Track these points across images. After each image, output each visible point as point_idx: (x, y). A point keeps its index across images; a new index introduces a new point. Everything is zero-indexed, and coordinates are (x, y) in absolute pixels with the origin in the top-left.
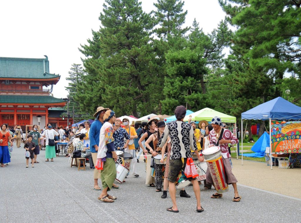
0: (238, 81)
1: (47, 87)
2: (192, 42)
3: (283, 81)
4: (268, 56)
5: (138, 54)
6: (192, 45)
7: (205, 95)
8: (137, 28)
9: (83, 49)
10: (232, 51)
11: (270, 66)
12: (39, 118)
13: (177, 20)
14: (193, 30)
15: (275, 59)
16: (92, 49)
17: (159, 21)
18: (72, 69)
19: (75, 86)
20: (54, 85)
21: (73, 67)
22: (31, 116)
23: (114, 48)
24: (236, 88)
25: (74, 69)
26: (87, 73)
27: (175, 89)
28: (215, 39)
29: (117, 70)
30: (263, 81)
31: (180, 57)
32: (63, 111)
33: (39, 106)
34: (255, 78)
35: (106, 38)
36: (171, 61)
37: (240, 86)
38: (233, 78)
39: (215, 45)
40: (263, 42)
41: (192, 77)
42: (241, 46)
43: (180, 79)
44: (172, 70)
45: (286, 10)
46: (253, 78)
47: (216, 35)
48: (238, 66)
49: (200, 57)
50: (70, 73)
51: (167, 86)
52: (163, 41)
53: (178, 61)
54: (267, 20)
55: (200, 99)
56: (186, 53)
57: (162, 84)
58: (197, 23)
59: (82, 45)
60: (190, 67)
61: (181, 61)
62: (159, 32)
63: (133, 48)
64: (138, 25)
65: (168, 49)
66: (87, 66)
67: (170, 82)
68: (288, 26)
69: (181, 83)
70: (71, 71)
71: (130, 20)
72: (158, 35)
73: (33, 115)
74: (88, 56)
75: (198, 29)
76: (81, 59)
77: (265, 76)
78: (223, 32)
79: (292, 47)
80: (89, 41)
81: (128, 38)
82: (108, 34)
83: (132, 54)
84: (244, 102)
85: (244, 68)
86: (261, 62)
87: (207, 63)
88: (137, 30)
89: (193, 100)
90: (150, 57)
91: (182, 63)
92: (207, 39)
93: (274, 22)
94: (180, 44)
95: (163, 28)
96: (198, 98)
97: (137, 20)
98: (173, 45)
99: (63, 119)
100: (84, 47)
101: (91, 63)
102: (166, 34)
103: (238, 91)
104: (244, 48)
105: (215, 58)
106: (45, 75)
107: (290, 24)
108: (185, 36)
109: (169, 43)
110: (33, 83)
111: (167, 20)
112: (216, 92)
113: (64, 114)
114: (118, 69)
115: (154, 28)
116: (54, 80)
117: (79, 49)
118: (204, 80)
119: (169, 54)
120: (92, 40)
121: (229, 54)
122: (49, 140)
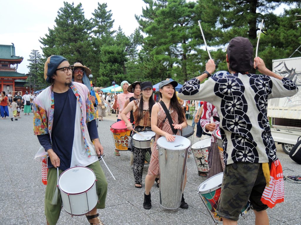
0: (146, 68)
1: (13, 65)
2: (117, 40)
3: (173, 69)
4: (164, 53)
5: (82, 47)
6: (117, 42)
7: (126, 75)
8: (81, 29)
9: (42, 41)
10: (143, 48)
11: (165, 60)
12: (8, 87)
13: (108, 25)
14: (118, 33)
15: (168, 56)
16: (49, 41)
17: (96, 25)
18: (32, 53)
19: (34, 65)
20: (19, 64)
21: (33, 52)
22: (2, 86)
23: (65, 42)
24: (146, 72)
25: (33, 53)
26: (45, 57)
27: (107, 71)
28: (132, 40)
29: (67, 56)
30: (161, 68)
31: (110, 50)
32: (25, 83)
33: (8, 79)
34: (157, 66)
35: (60, 34)
36: (104, 53)
37: (148, 71)
38: (143, 65)
39: (132, 44)
40: (162, 45)
41: (118, 63)
42: (148, 46)
43: (110, 64)
44: (105, 59)
45: (175, 26)
46: (155, 66)
47: (133, 37)
48: (146, 58)
49: (123, 51)
50: (30, 56)
51: (102, 69)
52: (99, 38)
53: (109, 53)
54: (164, 32)
55: (123, 78)
56: (114, 48)
57: (98, 66)
58: (121, 29)
59: (41, 38)
60: (117, 57)
61: (111, 53)
62: (96, 32)
63: (79, 43)
64: (82, 27)
65: (102, 44)
66: (45, 52)
67: (103, 66)
68: (176, 37)
69: (111, 67)
70: (31, 55)
71: (76, 23)
72: (95, 34)
73: (4, 85)
74: (45, 45)
75: (121, 32)
76: (41, 47)
77: (163, 66)
78: (137, 36)
79: (178, 49)
80: (47, 35)
81: (75, 35)
82: (61, 32)
83: (78, 46)
84: (150, 81)
85: (150, 59)
86: (160, 57)
87: (127, 55)
88: (81, 30)
89: (118, 78)
90: (90, 49)
91: (112, 54)
92: (128, 40)
93: (168, 34)
94: (110, 41)
95: (98, 30)
96: (122, 77)
97: (81, 24)
98: (105, 42)
99: (27, 88)
100: (43, 39)
101: (49, 51)
102: (100, 34)
103: (147, 74)
104: (150, 48)
105: (132, 52)
106: (12, 57)
107: (177, 36)
108: (113, 36)
109: (102, 40)
110: (3, 63)
111: (101, 24)
112: (132, 73)
113: (26, 84)
114: (68, 55)
115: (93, 30)
116: (19, 61)
117: (39, 41)
118: (126, 66)
119: (103, 48)
120: (48, 35)
121: (141, 50)
122: (27, 101)
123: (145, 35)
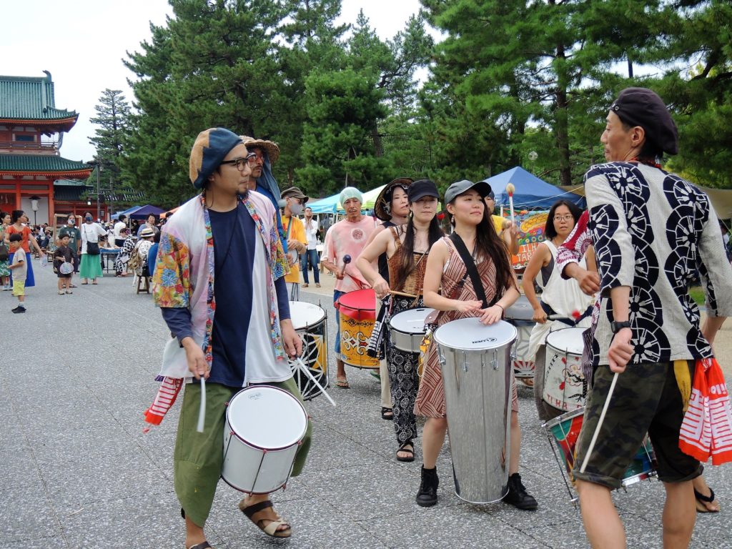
0: (444, 135)
1: (50, 136)
2: (355, 54)
3: (526, 138)
4: (498, 89)
5: (250, 76)
6: (356, 61)
7: (384, 160)
8: (245, 23)
9: (132, 62)
10: (432, 76)
11: (500, 109)
12: (35, 202)
13: (326, 9)
14: (357, 32)
15: (511, 98)
16: (150, 61)
17: (290, 10)
18: (102, 100)
19: (109, 136)
20: (65, 133)
21: (105, 97)
22: (18, 198)
23: (200, 63)
24: (442, 148)
25: (107, 100)
26: (141, 111)
27: (324, 147)
28: (399, 51)
29: (206, 106)
30: (489, 136)
31: (333, 84)
32: (83, 188)
33: (35, 177)
34: (476, 130)
35: (183, 41)
36: (316, 92)
37: (449, 145)
38: (435, 128)
39: (399, 63)
40: (491, 65)
41: (356, 124)
42: (448, 69)
43: (334, 128)
44: (319, 111)
45: (532, 5)
46: (471, 130)
47: (402, 44)
48: (443, 105)
49: (371, 86)
50: (98, 108)
51: (309, 141)
52: (299, 49)
53: (330, 92)
54: (498, 24)
55: (372, 168)
56: (343, 78)
57: (298, 134)
58: (366, 19)
59: (130, 53)
60: (353, 105)
61: (335, 93)
62: (290, 32)
63: (240, 64)
64: (248, 17)
65: (310, 67)
66: (143, 96)
67: (313, 133)
68: (533, 38)
69: (337, 135)
70: (101, 104)
71: (232, 6)
72: (288, 37)
73: (23, 195)
74: (142, 75)
75: (367, 29)
76: (128, 81)
77: (494, 127)
78: (415, 39)
79: (540, 74)
80: (145, 46)
81: (228, 42)
82: (188, 34)
83: (237, 75)
84: (455, 174)
85: (456, 109)
86: (486, 102)
87: (385, 98)
88: (246, 26)
89: (359, 169)
90: (272, 83)
91: (338, 96)
92: (386, 51)
93: (510, 30)
94: (332, 58)
95: (298, 24)
96: (368, 165)
97: (247, 7)
98: (318, 61)
99: (89, 203)
100: (134, 58)
101: (153, 92)
102: (302, 36)
103: (444, 154)
104: (455, 73)
105: (399, 90)
106: (45, 111)
107: (537, 35)
108: (342, 41)
109: (310, 56)
110: (21, 129)
111: (305, 7)
112: (400, 153)
113: (87, 193)
114: (208, 103)
115: (281, 24)
116: (65, 123)
117: (124, 62)
118: (381, 130)
119: (313, 78)
120: (151, 43)
121: (427, 80)
122: (88, 243)
123: (439, 36)
